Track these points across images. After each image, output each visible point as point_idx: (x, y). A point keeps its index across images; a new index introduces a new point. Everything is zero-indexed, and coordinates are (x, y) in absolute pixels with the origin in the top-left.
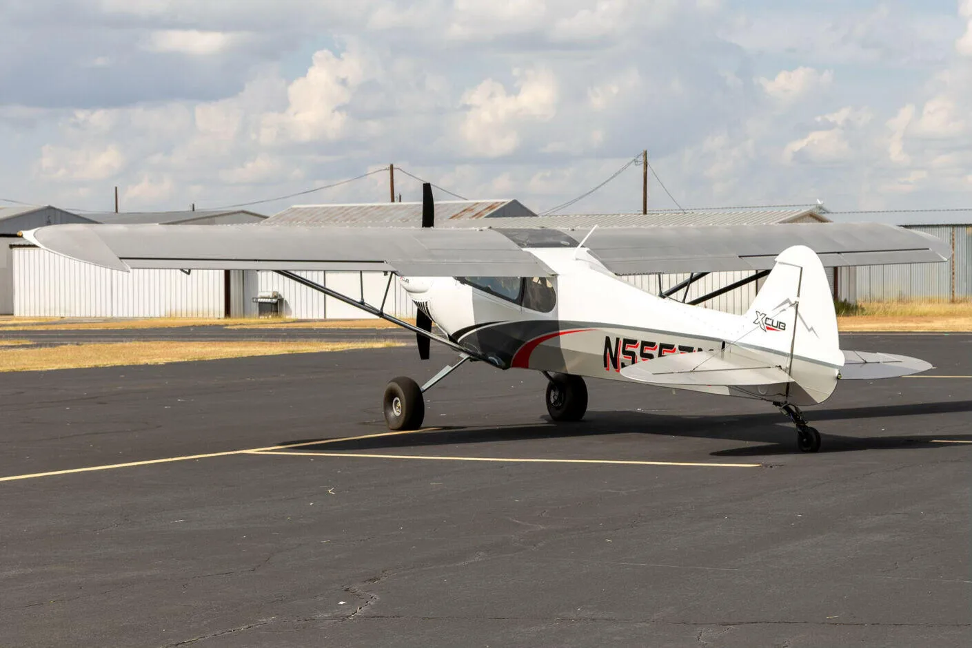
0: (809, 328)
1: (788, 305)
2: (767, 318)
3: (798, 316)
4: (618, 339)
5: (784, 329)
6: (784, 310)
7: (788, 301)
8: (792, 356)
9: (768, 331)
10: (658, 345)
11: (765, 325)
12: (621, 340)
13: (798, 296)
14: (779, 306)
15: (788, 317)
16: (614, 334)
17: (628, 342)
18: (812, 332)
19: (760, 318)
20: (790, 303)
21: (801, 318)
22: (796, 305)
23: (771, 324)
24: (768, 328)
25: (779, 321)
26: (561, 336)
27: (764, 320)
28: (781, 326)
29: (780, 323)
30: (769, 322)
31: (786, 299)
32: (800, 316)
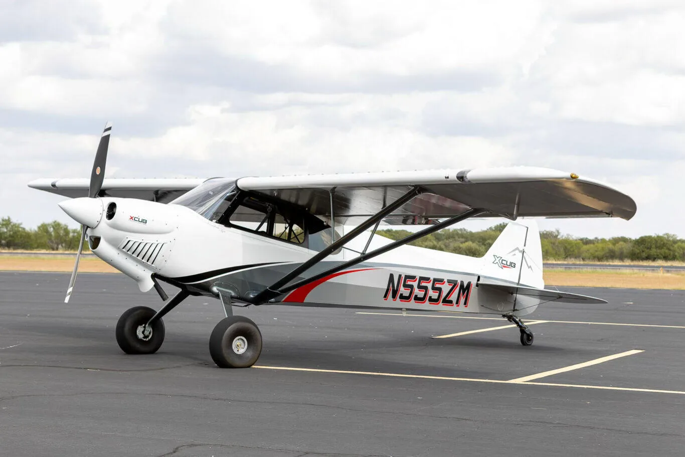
0: (529, 265)
1: (517, 251)
2: (502, 260)
4: (400, 276)
5: (515, 267)
6: (515, 255)
7: (517, 249)
8: (518, 284)
10: (432, 279)
11: (502, 265)
12: (403, 276)
13: (525, 246)
14: (511, 252)
15: (517, 259)
16: (397, 272)
17: (408, 277)
18: (530, 269)
19: (497, 260)
20: (519, 250)
21: (525, 260)
22: (523, 252)
23: (505, 263)
24: (503, 267)
25: (512, 262)
27: (501, 261)
28: (512, 265)
30: (504, 262)
31: (516, 247)
32: (525, 258)
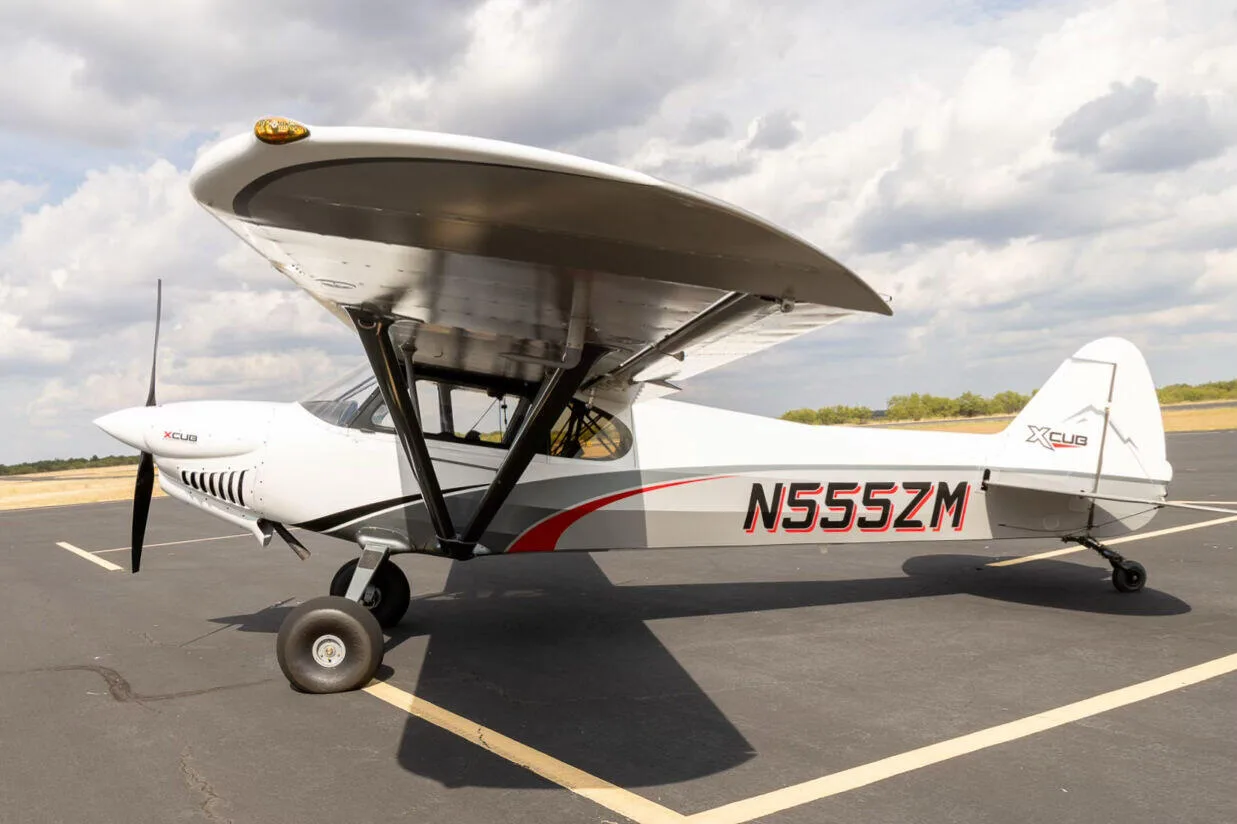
0: (1126, 438)
1: (1093, 412)
2: (1051, 433)
3: (1109, 428)
4: (778, 485)
5: (1085, 445)
6: (1084, 420)
7: (1092, 407)
8: (1097, 476)
9: (1057, 449)
10: (862, 485)
11: (1051, 443)
12: (787, 486)
13: (1110, 400)
14: (1079, 413)
15: (1092, 428)
16: (768, 479)
17: (799, 486)
18: (1128, 443)
19: (1040, 433)
20: (1095, 410)
21: (1113, 427)
22: (1106, 412)
23: (1060, 439)
24: (1056, 445)
25: (1076, 434)
26: (645, 494)
27: (1047, 436)
28: (1079, 441)
29: (1078, 437)
30: (1057, 438)
31: (1088, 405)
32: (1111, 424)
